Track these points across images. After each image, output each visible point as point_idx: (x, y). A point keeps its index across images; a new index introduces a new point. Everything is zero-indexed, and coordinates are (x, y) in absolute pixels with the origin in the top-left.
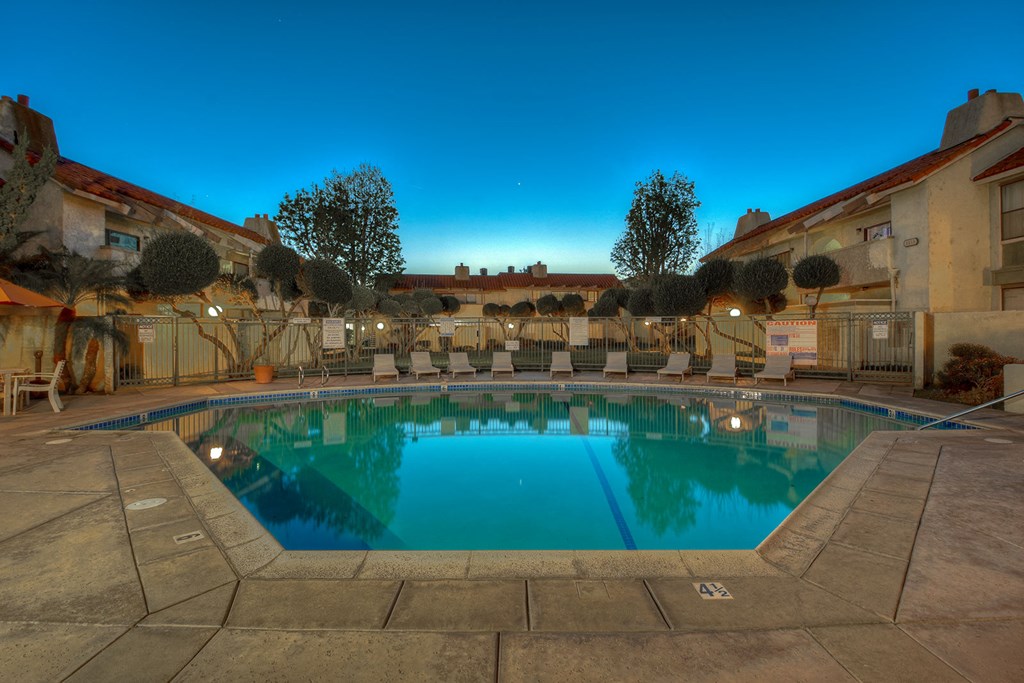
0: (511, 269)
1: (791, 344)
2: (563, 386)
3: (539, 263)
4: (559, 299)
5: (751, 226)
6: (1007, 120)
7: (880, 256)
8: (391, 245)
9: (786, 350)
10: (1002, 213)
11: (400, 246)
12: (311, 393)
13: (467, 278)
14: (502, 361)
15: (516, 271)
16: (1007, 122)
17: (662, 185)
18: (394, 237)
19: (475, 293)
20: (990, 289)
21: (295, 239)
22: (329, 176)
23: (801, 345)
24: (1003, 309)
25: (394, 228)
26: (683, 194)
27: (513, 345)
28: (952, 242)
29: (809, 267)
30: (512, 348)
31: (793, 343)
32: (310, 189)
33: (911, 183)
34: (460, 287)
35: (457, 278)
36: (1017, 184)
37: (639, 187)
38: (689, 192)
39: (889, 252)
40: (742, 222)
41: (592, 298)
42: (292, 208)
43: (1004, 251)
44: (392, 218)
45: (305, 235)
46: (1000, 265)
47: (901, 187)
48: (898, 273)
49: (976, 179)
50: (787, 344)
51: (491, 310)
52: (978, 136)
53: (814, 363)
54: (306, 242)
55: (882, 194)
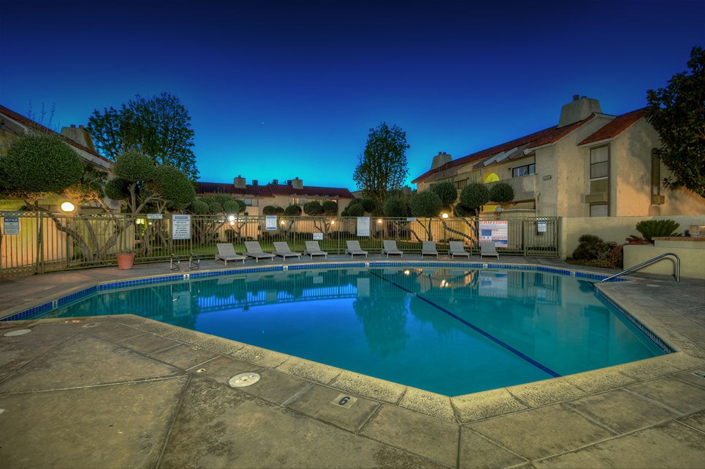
0: (275, 181)
1: (493, 235)
2: (368, 264)
3: (297, 178)
4: (321, 204)
5: (441, 163)
6: (593, 114)
7: (529, 184)
8: (187, 158)
9: (490, 238)
10: (591, 164)
11: (195, 159)
12: (184, 276)
13: (244, 187)
14: (313, 247)
15: (279, 183)
16: (593, 115)
17: (387, 132)
18: (189, 152)
19: (251, 198)
20: (584, 204)
21: (103, 148)
22: (134, 99)
23: (498, 235)
24: (590, 216)
25: (191, 145)
26: (399, 139)
27: (318, 236)
28: (567, 178)
29: (500, 189)
30: (318, 238)
31: (494, 234)
32: (118, 108)
33: (550, 144)
34: (239, 193)
35: (236, 186)
36: (598, 149)
37: (372, 132)
38: (403, 138)
39: (535, 182)
40: (436, 159)
41: (343, 204)
42: (99, 122)
43: (591, 185)
44: (188, 137)
45: (113, 145)
46: (588, 192)
47: (544, 146)
48: (539, 195)
49: (579, 145)
50: (491, 235)
51: (270, 211)
52: (580, 121)
53: (506, 246)
54: (114, 151)
55: (532, 149)
